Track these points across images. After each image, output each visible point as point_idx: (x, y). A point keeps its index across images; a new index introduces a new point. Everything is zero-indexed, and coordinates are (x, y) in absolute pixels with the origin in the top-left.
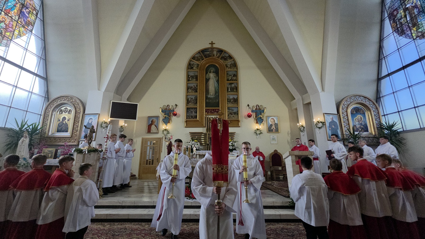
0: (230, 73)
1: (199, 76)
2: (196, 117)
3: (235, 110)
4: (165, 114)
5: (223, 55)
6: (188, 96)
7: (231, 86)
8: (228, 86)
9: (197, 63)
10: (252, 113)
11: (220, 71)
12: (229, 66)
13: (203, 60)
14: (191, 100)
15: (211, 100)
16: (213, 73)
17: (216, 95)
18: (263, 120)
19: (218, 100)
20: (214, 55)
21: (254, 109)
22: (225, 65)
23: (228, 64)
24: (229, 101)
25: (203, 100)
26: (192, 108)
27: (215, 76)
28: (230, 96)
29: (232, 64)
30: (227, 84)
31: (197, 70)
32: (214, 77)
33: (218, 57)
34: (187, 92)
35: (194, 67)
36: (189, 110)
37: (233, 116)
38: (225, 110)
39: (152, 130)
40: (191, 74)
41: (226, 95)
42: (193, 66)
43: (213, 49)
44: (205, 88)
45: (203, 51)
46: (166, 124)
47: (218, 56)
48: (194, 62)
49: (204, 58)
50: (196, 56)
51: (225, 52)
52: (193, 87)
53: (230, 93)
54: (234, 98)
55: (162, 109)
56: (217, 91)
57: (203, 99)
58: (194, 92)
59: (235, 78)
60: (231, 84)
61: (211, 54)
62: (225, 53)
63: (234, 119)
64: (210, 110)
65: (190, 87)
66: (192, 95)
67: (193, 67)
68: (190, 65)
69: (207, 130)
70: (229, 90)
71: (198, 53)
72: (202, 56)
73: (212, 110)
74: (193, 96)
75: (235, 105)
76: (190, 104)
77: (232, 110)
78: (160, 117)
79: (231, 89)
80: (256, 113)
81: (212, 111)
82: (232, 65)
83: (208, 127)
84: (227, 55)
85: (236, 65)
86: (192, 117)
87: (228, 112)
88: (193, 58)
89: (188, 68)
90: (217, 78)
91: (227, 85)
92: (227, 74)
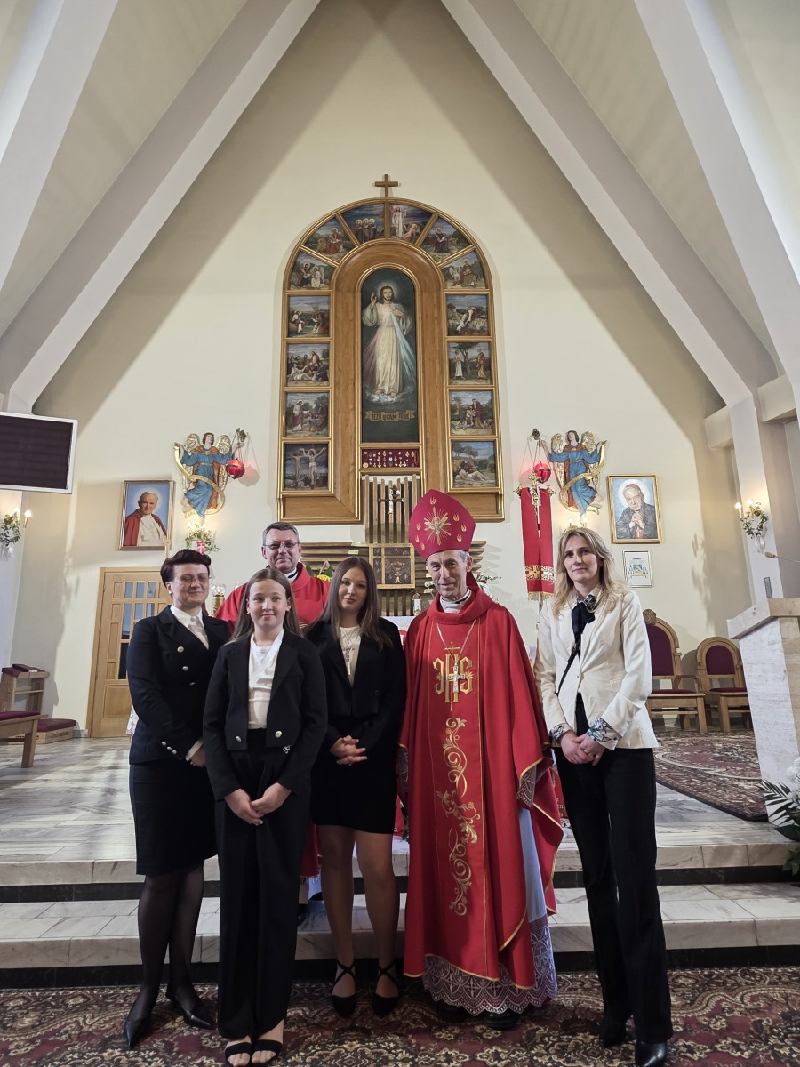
0: (461, 304)
1: (336, 314)
2: (323, 481)
3: (483, 453)
4: (195, 472)
5: (432, 230)
6: (290, 396)
7: (465, 357)
8: (452, 357)
9: (324, 262)
10: (551, 466)
11: (418, 293)
12: (457, 275)
13: (348, 248)
14: (301, 413)
15: (383, 413)
16: (393, 304)
17: (404, 393)
18: (595, 491)
19: (413, 412)
20: (394, 232)
21: (560, 449)
22: (439, 273)
23: (453, 267)
24: (458, 414)
25: (352, 413)
26: (307, 446)
27: (401, 314)
28: (460, 394)
29: (470, 267)
30: (449, 346)
31: (325, 291)
32: (395, 323)
33: (412, 239)
34: (287, 381)
35: (313, 280)
36: (295, 455)
37: (476, 478)
38: (441, 452)
39: (142, 537)
40: (304, 307)
41: (446, 390)
42: (309, 275)
43: (391, 204)
44: (360, 363)
45: (350, 214)
46: (199, 513)
47: (409, 233)
48: (314, 257)
49: (354, 240)
50: (322, 233)
51: (441, 218)
52: (311, 360)
53: (460, 382)
54: (478, 404)
55: (182, 452)
56: (408, 374)
57: (351, 407)
58: (313, 378)
59: (482, 324)
60: (464, 349)
61: (383, 226)
62: (437, 224)
63: (477, 487)
64: (382, 453)
65: (296, 359)
66: (308, 392)
67: (310, 278)
68: (299, 271)
69: (370, 534)
70: (459, 373)
71: (330, 220)
72: (345, 233)
73: (391, 453)
74: (310, 395)
75: (481, 432)
76: (299, 427)
77: (471, 453)
78: (174, 483)
79: (464, 369)
80: (567, 463)
81: (388, 456)
82: (468, 271)
83: (375, 523)
84: (449, 231)
85: (483, 270)
86: (307, 481)
87: (453, 458)
88: (311, 241)
89: (290, 284)
90: (409, 322)
91: (449, 352)
92: (450, 307)
